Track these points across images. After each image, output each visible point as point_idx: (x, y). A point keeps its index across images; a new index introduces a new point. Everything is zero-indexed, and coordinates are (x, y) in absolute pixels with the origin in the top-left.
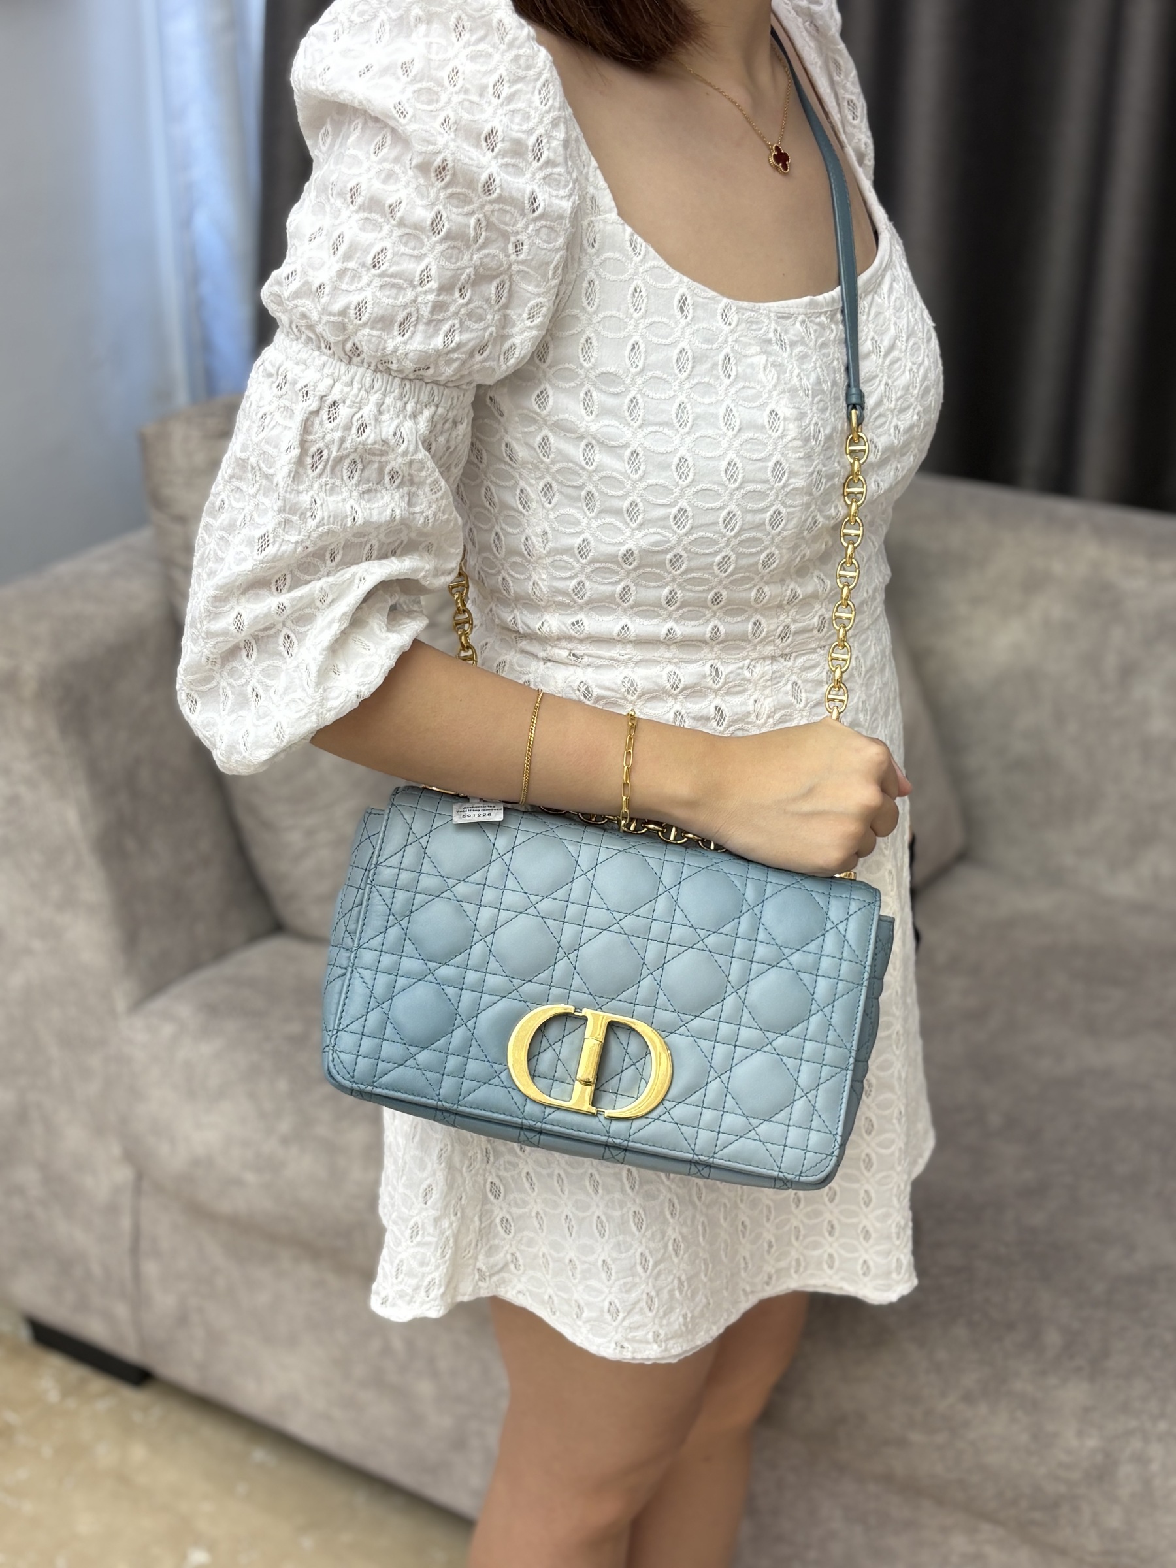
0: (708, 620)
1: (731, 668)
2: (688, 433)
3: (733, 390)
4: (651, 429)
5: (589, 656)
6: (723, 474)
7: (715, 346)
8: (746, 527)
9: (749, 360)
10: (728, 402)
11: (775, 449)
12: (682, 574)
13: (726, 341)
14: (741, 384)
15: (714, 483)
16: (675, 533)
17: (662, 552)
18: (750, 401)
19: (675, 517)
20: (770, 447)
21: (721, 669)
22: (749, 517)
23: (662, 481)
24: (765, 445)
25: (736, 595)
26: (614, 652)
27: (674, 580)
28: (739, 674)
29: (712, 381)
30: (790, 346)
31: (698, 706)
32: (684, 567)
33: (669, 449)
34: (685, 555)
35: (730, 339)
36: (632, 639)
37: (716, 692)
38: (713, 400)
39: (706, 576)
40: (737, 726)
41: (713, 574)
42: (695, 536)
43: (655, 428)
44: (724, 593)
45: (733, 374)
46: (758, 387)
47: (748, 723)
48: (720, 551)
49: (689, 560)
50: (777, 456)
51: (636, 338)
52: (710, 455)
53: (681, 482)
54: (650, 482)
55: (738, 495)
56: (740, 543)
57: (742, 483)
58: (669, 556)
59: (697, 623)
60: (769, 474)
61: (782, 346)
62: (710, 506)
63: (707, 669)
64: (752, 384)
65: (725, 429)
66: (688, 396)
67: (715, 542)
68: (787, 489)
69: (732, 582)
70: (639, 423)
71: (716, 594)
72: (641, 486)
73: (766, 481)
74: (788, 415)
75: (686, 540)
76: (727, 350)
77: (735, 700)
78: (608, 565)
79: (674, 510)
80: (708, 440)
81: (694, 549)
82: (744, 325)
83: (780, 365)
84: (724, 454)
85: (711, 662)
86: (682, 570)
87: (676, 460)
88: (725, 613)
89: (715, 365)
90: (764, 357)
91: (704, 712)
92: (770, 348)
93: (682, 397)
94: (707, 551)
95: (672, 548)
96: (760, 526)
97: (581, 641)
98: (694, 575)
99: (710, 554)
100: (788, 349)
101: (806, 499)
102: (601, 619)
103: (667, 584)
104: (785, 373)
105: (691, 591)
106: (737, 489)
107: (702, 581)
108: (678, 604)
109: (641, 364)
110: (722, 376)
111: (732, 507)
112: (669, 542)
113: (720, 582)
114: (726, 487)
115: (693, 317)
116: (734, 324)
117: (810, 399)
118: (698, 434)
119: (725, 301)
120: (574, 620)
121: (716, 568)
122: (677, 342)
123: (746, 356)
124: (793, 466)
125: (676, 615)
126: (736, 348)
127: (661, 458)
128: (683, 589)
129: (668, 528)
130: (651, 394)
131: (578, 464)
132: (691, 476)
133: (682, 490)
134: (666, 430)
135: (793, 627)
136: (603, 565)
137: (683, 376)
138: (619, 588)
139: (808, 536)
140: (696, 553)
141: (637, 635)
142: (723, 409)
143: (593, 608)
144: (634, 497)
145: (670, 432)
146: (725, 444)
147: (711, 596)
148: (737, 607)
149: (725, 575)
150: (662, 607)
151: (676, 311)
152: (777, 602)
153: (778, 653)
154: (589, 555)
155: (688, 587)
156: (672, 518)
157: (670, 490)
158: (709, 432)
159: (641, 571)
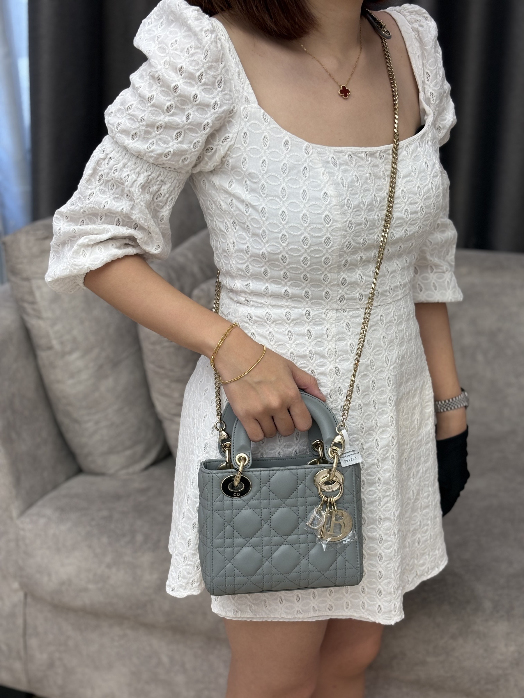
0: (304, 288)
1: (316, 312)
2: (286, 201)
3: (307, 182)
4: (270, 198)
5: (253, 301)
6: (301, 219)
7: (299, 163)
8: (313, 244)
9: (316, 170)
10: (305, 188)
11: (326, 209)
12: (287, 265)
13: (305, 161)
14: (311, 180)
15: (297, 223)
16: (281, 245)
17: (277, 254)
18: (315, 187)
20: (324, 208)
21: (312, 312)
22: (314, 240)
23: (274, 221)
24: (321, 207)
25: (314, 276)
26: (262, 301)
27: (285, 267)
28: (320, 316)
29: (297, 178)
30: (340, 165)
31: (300, 329)
32: (287, 262)
33: (277, 207)
34: (287, 256)
35: (308, 160)
37: (308, 323)
38: (298, 186)
39: (298, 266)
40: (318, 340)
41: (301, 265)
42: (290, 247)
43: (272, 198)
44: (308, 275)
45: (308, 175)
46: (319, 182)
47: (323, 339)
48: (302, 254)
49: (290, 258)
50: (327, 213)
51: (264, 158)
52: (295, 211)
53: (283, 222)
54: (270, 221)
55: (308, 229)
56: (311, 251)
57: (309, 224)
58: (280, 256)
59: (298, 288)
60: (323, 220)
61: (335, 165)
62: (296, 234)
63: (304, 312)
64: (316, 180)
65: (302, 199)
66: (287, 184)
67: (300, 251)
68: (332, 228)
69: (311, 270)
70: (265, 195)
71: (305, 276)
72: (267, 223)
73: (322, 224)
74: (332, 194)
75: (287, 249)
76: (306, 165)
77: (317, 328)
78: (257, 259)
79: (280, 235)
80: (295, 204)
81: (291, 253)
82: (315, 155)
83: (332, 173)
84: (301, 211)
85: (306, 309)
87: (280, 212)
88: (311, 285)
89: (299, 171)
90: (323, 169)
91: (302, 332)
92: (328, 166)
93: (284, 185)
94: (296, 255)
95: (281, 252)
96: (320, 244)
97: (249, 294)
98: (293, 266)
99: (298, 256)
100: (338, 167)
101: (343, 233)
102: (257, 283)
103: (282, 269)
104: (334, 176)
105: (293, 273)
106: (308, 226)
107: (297, 269)
108: (289, 279)
109: (266, 169)
110: (303, 176)
111: (306, 235)
112: (280, 249)
113: (305, 270)
114: (303, 226)
115: (291, 150)
116: (310, 154)
117: (346, 189)
118: (291, 201)
119: (306, 144)
120: (246, 283)
121: (302, 263)
122: (283, 160)
123: (315, 168)
124: (335, 217)
125: (288, 284)
126: (310, 164)
127: (274, 211)
128: (289, 272)
129: (279, 243)
130: (270, 183)
131: (243, 213)
132: (287, 220)
133: (283, 226)
134: (276, 199)
135: (346, 296)
136: (255, 258)
137: (284, 175)
138: (263, 270)
139: (347, 251)
140: (292, 255)
141: (272, 292)
142: (302, 191)
143: (254, 278)
144: (264, 228)
145: (278, 200)
146: (302, 206)
147: (302, 276)
148: (317, 283)
149: (306, 266)
150: (282, 280)
151: (283, 147)
152: (336, 282)
153: (339, 308)
154: (249, 253)
155: (291, 271)
156: (280, 239)
157: (278, 226)
158: (295, 201)
159: (270, 263)
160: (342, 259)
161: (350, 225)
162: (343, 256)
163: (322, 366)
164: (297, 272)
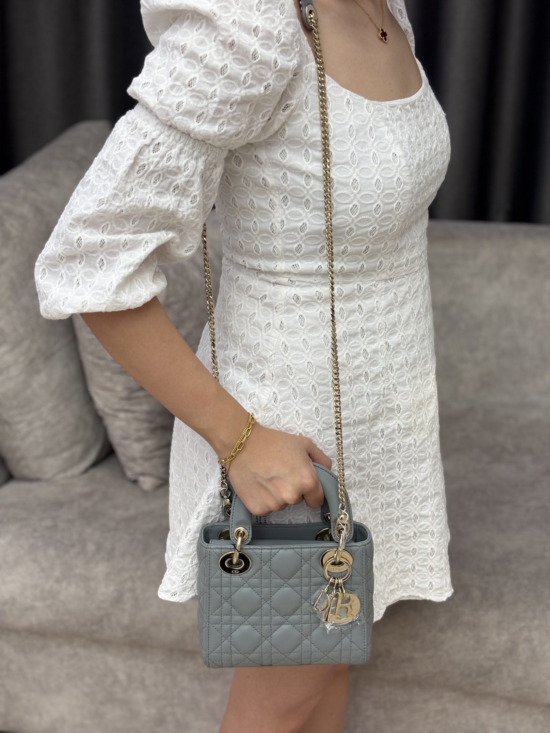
0: (360, 262)
1: (367, 285)
2: (357, 167)
3: (376, 144)
5: (299, 281)
6: (374, 186)
7: (365, 123)
8: (384, 212)
9: (380, 129)
10: (374, 150)
11: (397, 172)
12: (352, 238)
14: (378, 141)
15: (370, 191)
16: (351, 217)
17: (344, 227)
18: (384, 149)
19: (351, 209)
20: (395, 171)
21: (362, 286)
22: (386, 207)
23: (345, 191)
24: (392, 170)
25: (375, 247)
26: (311, 279)
27: (348, 241)
28: (370, 289)
29: (365, 140)
31: (351, 305)
33: (348, 176)
34: (355, 228)
35: (371, 119)
36: (322, 272)
37: (359, 298)
38: (367, 149)
39: (363, 238)
40: (369, 315)
41: (367, 237)
42: (360, 218)
43: (340, 164)
44: (370, 246)
45: (374, 137)
47: (374, 313)
48: (372, 225)
49: (357, 230)
50: (398, 175)
52: (368, 177)
53: (354, 191)
54: (339, 191)
55: (381, 196)
56: (381, 220)
57: (383, 190)
58: (347, 229)
59: (355, 263)
60: (395, 184)
61: (393, 122)
62: (369, 202)
63: (356, 286)
65: (373, 164)
66: (356, 148)
67: (370, 221)
68: (403, 191)
69: (375, 240)
70: (333, 164)
71: (366, 247)
73: (394, 188)
74: (400, 155)
75: (356, 221)
76: (371, 125)
77: (368, 302)
78: (315, 236)
79: (351, 206)
80: (366, 170)
81: (359, 225)
82: (376, 112)
83: (393, 131)
84: (375, 176)
85: (358, 283)
86: (352, 235)
87: (352, 181)
88: (368, 258)
89: (366, 132)
90: (387, 127)
91: (354, 307)
92: (388, 123)
93: (353, 149)
94: (366, 225)
95: (349, 225)
96: (391, 211)
97: (295, 274)
98: (358, 238)
99: (367, 227)
101: (410, 195)
102: (307, 263)
103: (344, 244)
104: (396, 134)
105: (355, 246)
106: (381, 193)
107: (361, 241)
108: (347, 254)
109: (332, 135)
110: (370, 138)
111: (379, 202)
112: (348, 222)
113: (370, 241)
114: (376, 193)
115: (354, 109)
116: (372, 111)
118: (362, 167)
119: (366, 101)
120: (294, 264)
121: (369, 234)
122: (348, 122)
123: (379, 127)
124: (405, 180)
125: (345, 259)
126: (374, 123)
127: (344, 180)
129: (348, 215)
131: (302, 186)
132: (359, 188)
133: (355, 196)
134: (346, 166)
135: (395, 264)
137: (352, 139)
142: (372, 154)
143: (304, 258)
146: (374, 171)
151: (346, 107)
153: (388, 278)
157: (349, 196)
158: (366, 166)
163: (374, 343)
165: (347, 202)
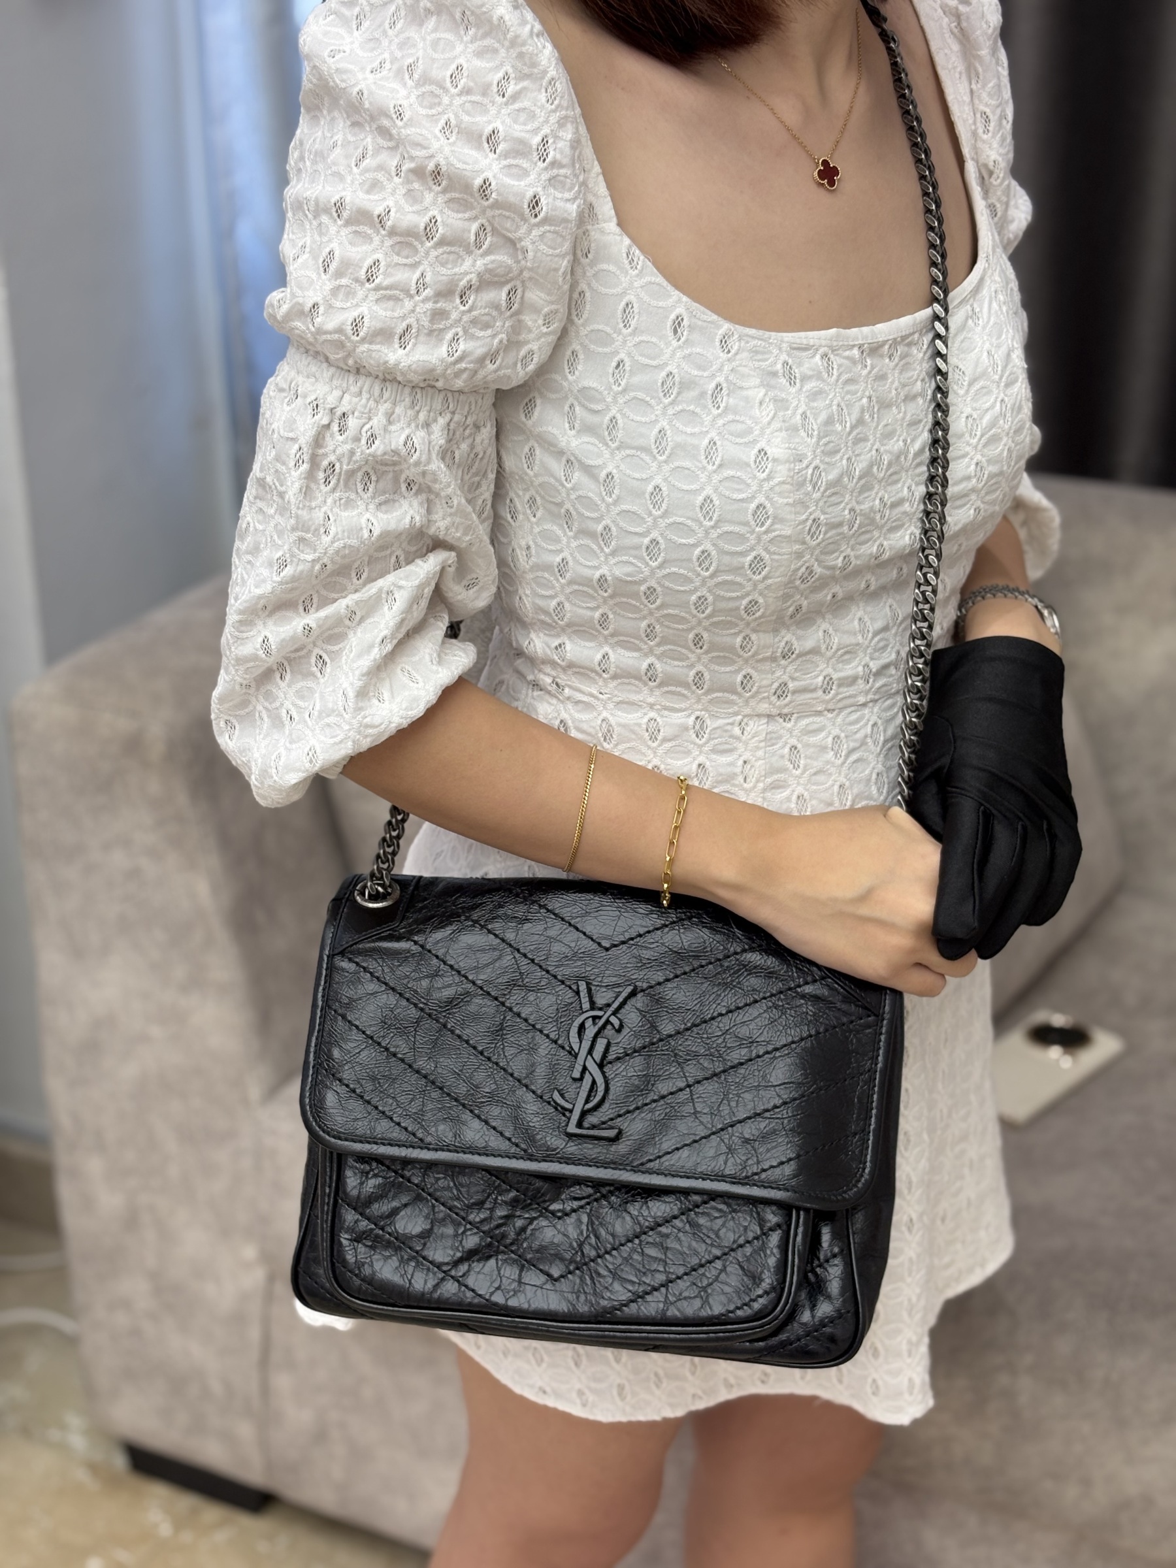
0: (692, 664)
1: (719, 722)
2: (665, 462)
3: (721, 422)
4: (628, 452)
5: (570, 687)
6: (698, 508)
7: (706, 374)
8: (722, 569)
9: (745, 393)
10: (713, 434)
11: (759, 491)
12: (658, 608)
13: (720, 370)
14: (730, 417)
15: (688, 518)
16: (647, 564)
17: (635, 582)
18: (739, 436)
19: (647, 548)
20: (755, 488)
21: (707, 722)
22: (725, 559)
23: (634, 508)
24: (749, 485)
25: (718, 639)
26: (593, 690)
27: (651, 613)
28: (728, 731)
29: (698, 410)
30: (802, 380)
31: (680, 762)
32: (658, 602)
33: (644, 476)
34: (659, 589)
35: (726, 368)
36: (612, 672)
37: (699, 747)
38: (696, 430)
39: (684, 614)
40: (722, 788)
41: (690, 613)
42: (668, 570)
43: (633, 452)
44: (706, 636)
45: (722, 406)
46: (749, 422)
47: (735, 786)
48: (696, 590)
49: (665, 594)
50: (761, 499)
51: (622, 356)
52: (687, 488)
53: (654, 511)
54: (624, 507)
55: (713, 534)
56: (717, 585)
57: (717, 521)
58: (643, 588)
59: (680, 664)
60: (750, 516)
61: (791, 381)
62: (683, 541)
63: (692, 719)
64: (743, 418)
65: (705, 462)
66: (670, 422)
67: (690, 580)
68: (771, 535)
69: (714, 624)
70: (616, 444)
71: (697, 635)
72: (615, 510)
73: (747, 524)
74: (777, 455)
75: (659, 574)
76: (720, 379)
77: (724, 759)
78: (585, 589)
79: (646, 541)
80: (686, 471)
81: (667, 584)
82: (745, 355)
83: (782, 400)
84: (701, 489)
85: (696, 713)
86: (657, 604)
88: (711, 660)
89: (703, 394)
90: (762, 391)
91: (687, 768)
92: (773, 382)
93: (664, 423)
94: (681, 589)
95: (644, 580)
96: (739, 569)
97: (563, 669)
98: (670, 611)
99: (684, 592)
100: (798, 385)
101: (796, 546)
102: (581, 645)
103: (644, 618)
104: (787, 409)
105: (669, 628)
106: (713, 527)
107: (682, 620)
108: (658, 640)
109: (623, 383)
110: (710, 406)
111: (707, 546)
112: (642, 573)
113: (700, 623)
114: (701, 525)
115: (687, 340)
116: (733, 353)
117: (814, 440)
118: (677, 464)
119: (726, 326)
120: (557, 643)
121: (693, 608)
122: (666, 364)
123: (741, 388)
124: (779, 512)
125: (657, 651)
126: (731, 378)
127: (636, 484)
128: (662, 624)
129: (641, 559)
130: (632, 416)
131: (557, 480)
132: (664, 506)
133: (655, 520)
134: (643, 456)
135: (791, 685)
136: (581, 588)
137: (667, 401)
138: (597, 615)
139: (803, 586)
140: (671, 589)
141: (617, 667)
142: (706, 441)
143: (575, 632)
144: (607, 521)
145: (647, 458)
146: (703, 477)
147: (691, 636)
148: (725, 655)
149: (703, 616)
150: (642, 640)
151: (669, 332)
152: (768, 654)
153: (775, 711)
154: (568, 575)
155: (667, 623)
156: (644, 550)
157: (643, 518)
158: (688, 464)
159: (618, 600)
160: (789, 604)
161: (813, 529)
162: (792, 596)
164: (680, 627)
165: (637, 530)
